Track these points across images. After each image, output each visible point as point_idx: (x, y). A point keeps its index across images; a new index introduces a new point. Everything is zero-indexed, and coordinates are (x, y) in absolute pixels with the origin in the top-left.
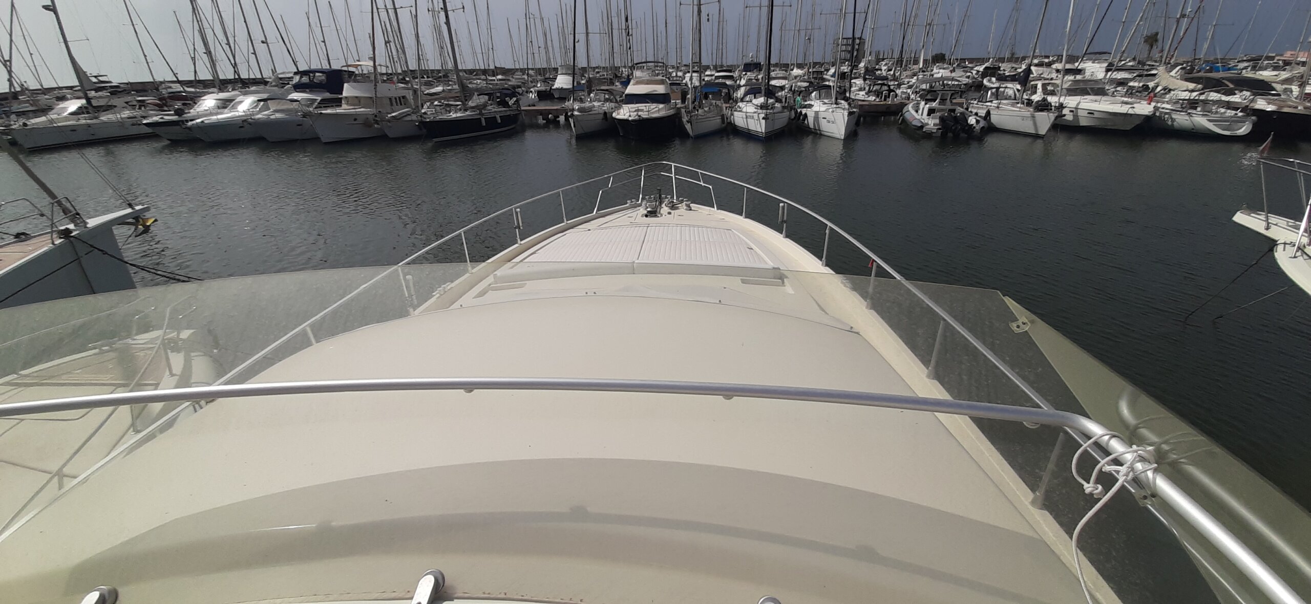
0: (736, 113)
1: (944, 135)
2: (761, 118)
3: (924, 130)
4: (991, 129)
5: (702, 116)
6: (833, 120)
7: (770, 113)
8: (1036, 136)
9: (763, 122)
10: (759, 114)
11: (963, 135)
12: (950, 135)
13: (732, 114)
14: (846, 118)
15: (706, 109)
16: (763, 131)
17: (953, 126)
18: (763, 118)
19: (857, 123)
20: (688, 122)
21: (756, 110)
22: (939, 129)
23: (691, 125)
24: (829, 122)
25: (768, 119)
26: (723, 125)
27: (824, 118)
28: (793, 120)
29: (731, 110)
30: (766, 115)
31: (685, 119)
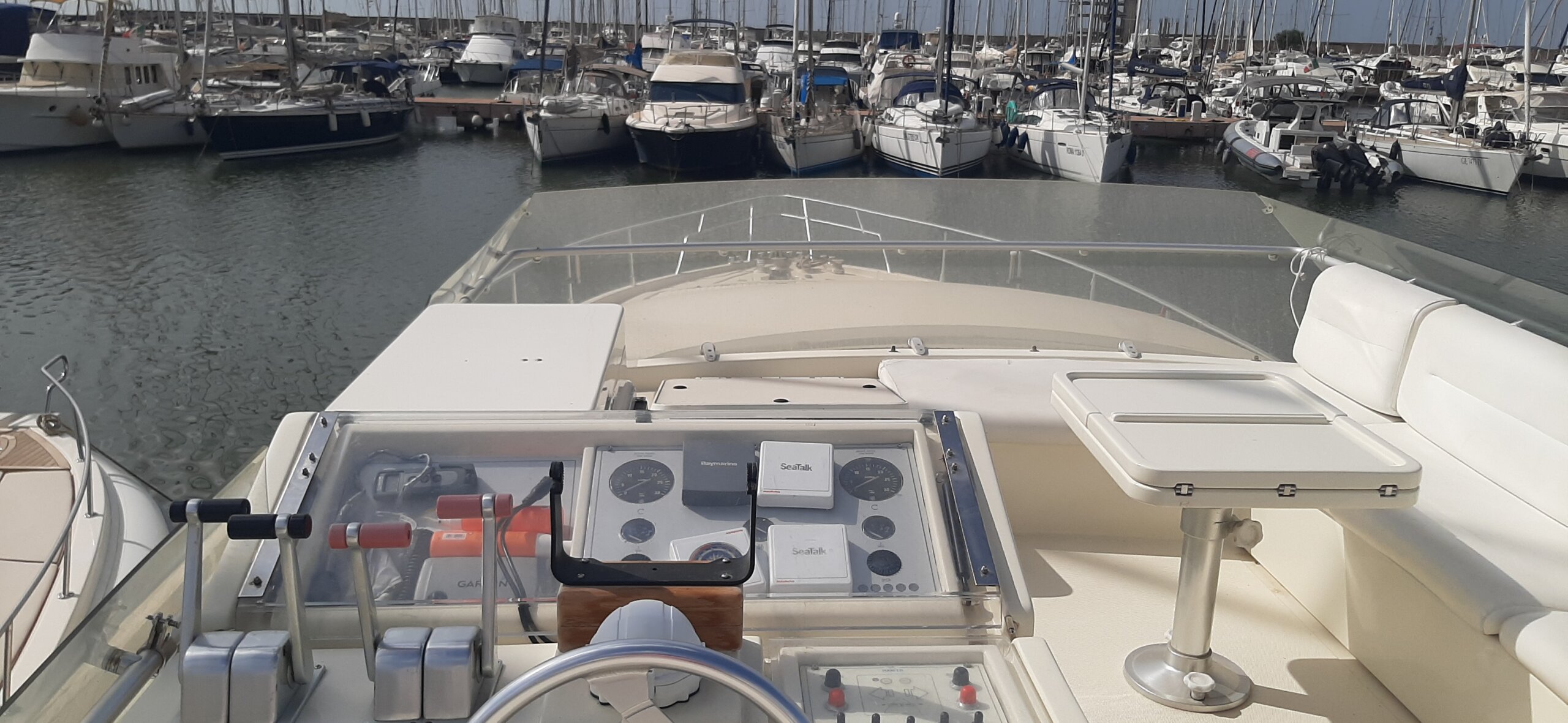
0: (883, 129)
1: (1323, 187)
2: (934, 140)
3: (1284, 175)
4: (1408, 179)
5: (814, 130)
6: (1080, 148)
7: (952, 131)
8: (1489, 194)
9: (939, 146)
10: (930, 131)
11: (1360, 187)
12: (1336, 185)
13: (874, 131)
14: (1106, 145)
15: (820, 118)
16: (939, 167)
17: (1342, 168)
18: (938, 140)
19: (1130, 157)
20: (788, 141)
21: (924, 124)
22: (1313, 174)
23: (794, 147)
24: (1071, 151)
25: (948, 141)
26: (858, 152)
27: (1060, 144)
28: (998, 145)
29: (873, 123)
30: (945, 133)
31: (779, 138)
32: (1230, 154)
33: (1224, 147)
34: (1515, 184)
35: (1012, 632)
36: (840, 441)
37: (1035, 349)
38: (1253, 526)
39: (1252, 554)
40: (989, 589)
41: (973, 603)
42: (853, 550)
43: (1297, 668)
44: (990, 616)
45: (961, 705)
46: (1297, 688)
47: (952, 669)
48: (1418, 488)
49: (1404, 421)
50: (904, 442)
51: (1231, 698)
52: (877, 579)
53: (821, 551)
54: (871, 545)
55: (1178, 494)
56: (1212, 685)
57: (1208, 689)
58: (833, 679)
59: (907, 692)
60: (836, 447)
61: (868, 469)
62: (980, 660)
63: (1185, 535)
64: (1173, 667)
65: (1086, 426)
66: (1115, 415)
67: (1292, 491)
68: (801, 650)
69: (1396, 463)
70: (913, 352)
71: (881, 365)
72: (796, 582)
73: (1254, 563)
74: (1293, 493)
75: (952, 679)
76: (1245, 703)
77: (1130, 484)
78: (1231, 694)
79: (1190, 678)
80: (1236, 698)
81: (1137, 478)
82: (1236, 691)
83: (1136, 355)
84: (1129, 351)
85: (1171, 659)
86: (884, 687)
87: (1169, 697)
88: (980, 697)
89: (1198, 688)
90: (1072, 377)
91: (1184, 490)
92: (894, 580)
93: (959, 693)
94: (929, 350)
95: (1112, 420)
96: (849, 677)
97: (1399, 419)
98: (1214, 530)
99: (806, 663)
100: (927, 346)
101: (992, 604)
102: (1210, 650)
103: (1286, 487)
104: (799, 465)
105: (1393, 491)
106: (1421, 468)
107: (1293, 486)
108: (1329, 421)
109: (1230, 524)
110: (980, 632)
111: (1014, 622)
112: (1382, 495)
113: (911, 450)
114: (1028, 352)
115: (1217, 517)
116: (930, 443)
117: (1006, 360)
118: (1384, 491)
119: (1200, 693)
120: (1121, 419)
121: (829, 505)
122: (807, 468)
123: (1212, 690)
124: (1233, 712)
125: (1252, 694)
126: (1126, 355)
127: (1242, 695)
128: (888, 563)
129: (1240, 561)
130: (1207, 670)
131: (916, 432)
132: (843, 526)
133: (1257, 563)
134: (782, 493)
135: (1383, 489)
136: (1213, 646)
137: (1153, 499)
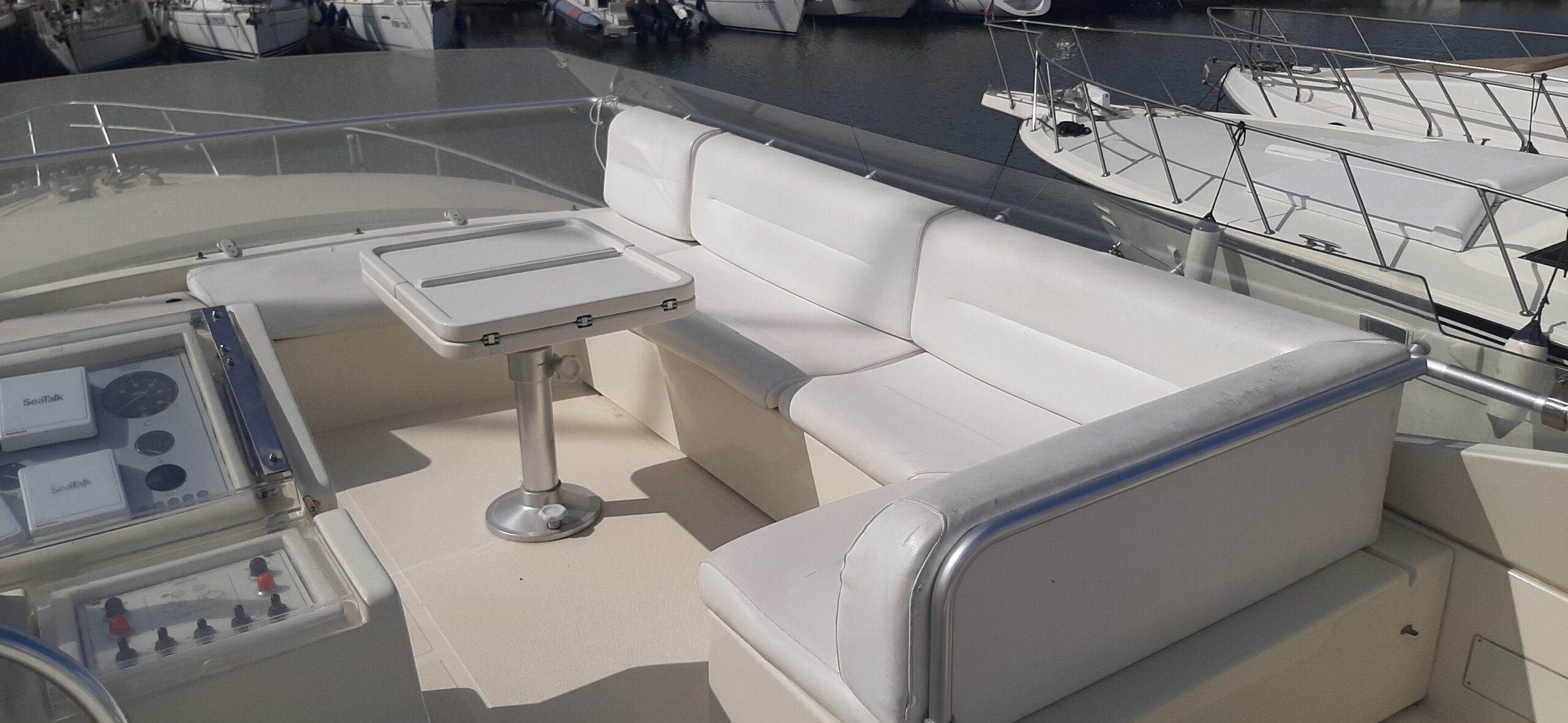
0: (179, 15)
1: (642, 41)
2: (244, 22)
3: (606, 33)
4: (713, 28)
5: (90, 24)
6: (404, 20)
7: (262, 11)
8: (784, 35)
9: (250, 29)
10: (236, 13)
11: (673, 39)
12: (652, 39)
13: (169, 18)
14: (430, 16)
15: (98, 9)
16: (256, 51)
17: (655, 21)
18: (249, 22)
19: (459, 26)
20: (59, 39)
21: (228, 5)
22: (630, 30)
23: (69, 45)
24: (396, 24)
25: (260, 22)
26: (153, 45)
27: (384, 17)
28: (319, 24)
29: (166, 9)
30: (254, 14)
31: (47, 36)
32: (555, 15)
33: (549, 8)
34: (801, 25)
35: (314, 509)
36: (91, 362)
37: (359, 232)
38: (571, 361)
39: (596, 388)
40: (285, 474)
41: (270, 494)
42: (125, 475)
43: (640, 478)
44: (291, 501)
45: (260, 593)
46: (641, 495)
47: (247, 564)
48: (694, 296)
49: (699, 244)
50: (173, 348)
51: (584, 519)
52: (159, 496)
53: (85, 482)
54: (147, 463)
55: (486, 345)
56: (564, 513)
57: (561, 516)
58: (115, 608)
59: (201, 598)
60: (89, 370)
61: (135, 385)
62: (280, 546)
63: (515, 382)
64: (529, 506)
65: (396, 297)
66: (421, 282)
67: (589, 321)
68: (73, 589)
69: (673, 279)
70: (224, 255)
71: (189, 276)
72: (61, 521)
73: (597, 395)
74: (590, 323)
75: (250, 572)
76: (596, 521)
77: (441, 345)
78: (584, 515)
79: (544, 511)
80: (588, 518)
81: (446, 338)
82: (588, 511)
83: (462, 221)
84: (455, 219)
85: (527, 500)
86: (176, 600)
87: (531, 534)
88: (278, 581)
89: (552, 518)
90: (378, 252)
91: (491, 339)
92: (179, 493)
93: (256, 585)
94: (243, 251)
95: (419, 287)
96: (132, 602)
97: (695, 243)
98: (539, 372)
99: (79, 602)
100: (240, 246)
101: (290, 489)
102: (560, 482)
103: (583, 319)
104: (46, 398)
105: (673, 304)
106: (693, 280)
107: (589, 316)
108: (620, 254)
109: (552, 364)
110: (279, 519)
111: (314, 501)
112: (665, 310)
113: (183, 356)
114: (352, 236)
115: (539, 358)
116: (202, 342)
117: (329, 248)
118: (666, 306)
119: (555, 522)
120: (426, 284)
121: (91, 432)
122: (57, 398)
123: (566, 517)
124: (587, 531)
125: (602, 510)
126: (452, 223)
127: (594, 513)
128: (171, 477)
129: (586, 397)
130: (560, 501)
131: (185, 335)
132: (109, 451)
133: (600, 394)
134: (29, 431)
135: (665, 304)
136: (564, 477)
137: (462, 354)
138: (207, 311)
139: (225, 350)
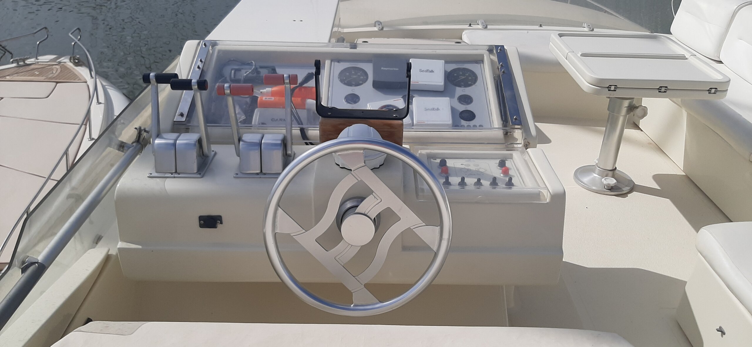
35: (527, 146)
36: (448, 59)
37: (541, 26)
38: (643, 109)
39: (640, 127)
40: (516, 127)
41: (509, 134)
42: (453, 110)
43: (657, 178)
44: (517, 140)
45: (502, 175)
46: (655, 186)
47: (498, 161)
48: (727, 90)
49: (723, 63)
50: (479, 60)
51: (624, 189)
52: (463, 122)
53: (438, 109)
54: (461, 108)
55: (609, 90)
56: (615, 183)
57: (613, 185)
58: (443, 163)
59: (477, 170)
60: (446, 62)
61: (461, 73)
62: (511, 157)
63: (609, 113)
64: (598, 175)
65: (566, 59)
66: (581, 53)
67: (665, 90)
68: (428, 151)
69: (718, 77)
70: (480, 27)
71: (464, 33)
72: (426, 123)
73: (640, 131)
74: (666, 91)
75: (498, 165)
76: (630, 192)
77: (586, 85)
78: (624, 187)
79: (605, 179)
80: (626, 189)
81: (590, 83)
82: (626, 186)
83: (591, 29)
84: (588, 28)
85: (597, 171)
86: (467, 167)
87: (594, 188)
88: (511, 173)
89: (609, 184)
90: (561, 35)
91: (613, 88)
92: (472, 123)
93: (501, 171)
94: (488, 26)
95: (579, 55)
96: (450, 163)
97: (721, 62)
98: (624, 111)
99: (431, 157)
100: (487, 24)
101: (518, 134)
102: (616, 168)
103: (663, 88)
104: (428, 70)
105: (715, 91)
106: (730, 80)
107: (666, 87)
108: (687, 58)
109: (632, 108)
110: (512, 146)
111: (528, 142)
112: (709, 93)
113: (482, 65)
114: (537, 27)
115: (626, 103)
116: (492, 61)
117: (526, 31)
118: (711, 91)
119: (609, 186)
120: (584, 55)
121: (442, 89)
122: (432, 71)
123: (615, 186)
124: (624, 195)
125: (634, 188)
126: (586, 29)
127: (629, 188)
128: (469, 116)
129: (634, 130)
130: (613, 176)
131: (485, 55)
132: (448, 98)
133: (642, 131)
134: (420, 83)
135: (710, 90)
136: (617, 166)
137: (597, 93)
138: (497, 47)
139: (502, 66)
